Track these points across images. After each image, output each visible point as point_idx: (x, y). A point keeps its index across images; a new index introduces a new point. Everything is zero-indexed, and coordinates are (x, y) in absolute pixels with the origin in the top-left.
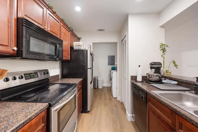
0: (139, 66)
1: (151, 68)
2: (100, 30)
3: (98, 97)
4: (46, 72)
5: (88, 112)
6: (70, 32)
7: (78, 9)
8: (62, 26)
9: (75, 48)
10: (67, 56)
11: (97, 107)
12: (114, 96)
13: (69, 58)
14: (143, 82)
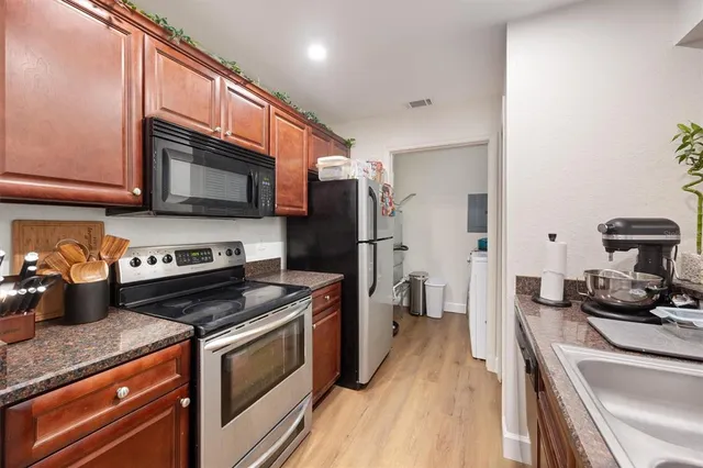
0: (552, 237)
1: (612, 246)
2: (415, 104)
3: (416, 345)
4: (235, 249)
5: (362, 387)
6: (306, 127)
7: (317, 52)
8: (277, 114)
9: (323, 176)
10: (298, 203)
11: (398, 379)
12: (477, 352)
13: (305, 209)
14: (569, 305)
